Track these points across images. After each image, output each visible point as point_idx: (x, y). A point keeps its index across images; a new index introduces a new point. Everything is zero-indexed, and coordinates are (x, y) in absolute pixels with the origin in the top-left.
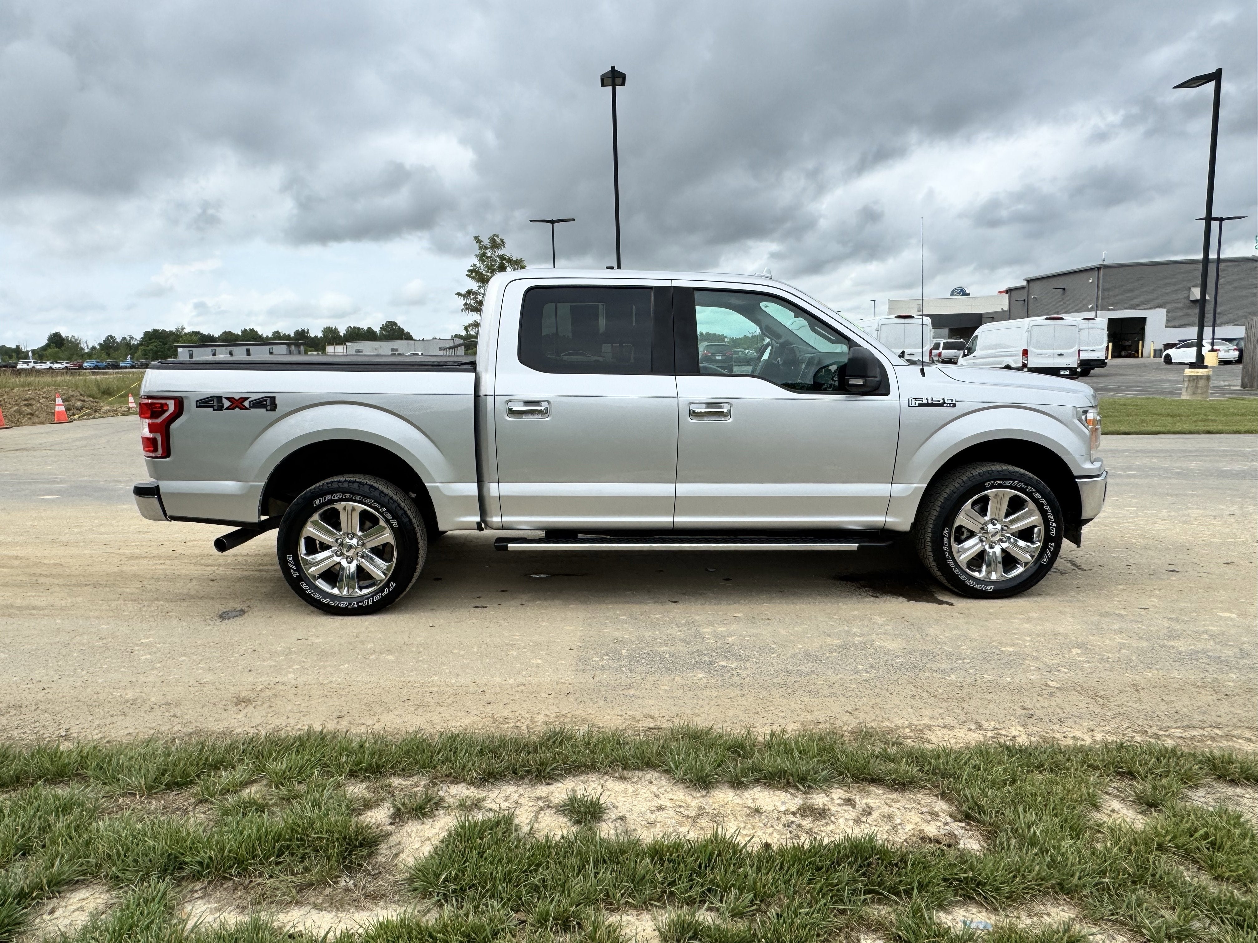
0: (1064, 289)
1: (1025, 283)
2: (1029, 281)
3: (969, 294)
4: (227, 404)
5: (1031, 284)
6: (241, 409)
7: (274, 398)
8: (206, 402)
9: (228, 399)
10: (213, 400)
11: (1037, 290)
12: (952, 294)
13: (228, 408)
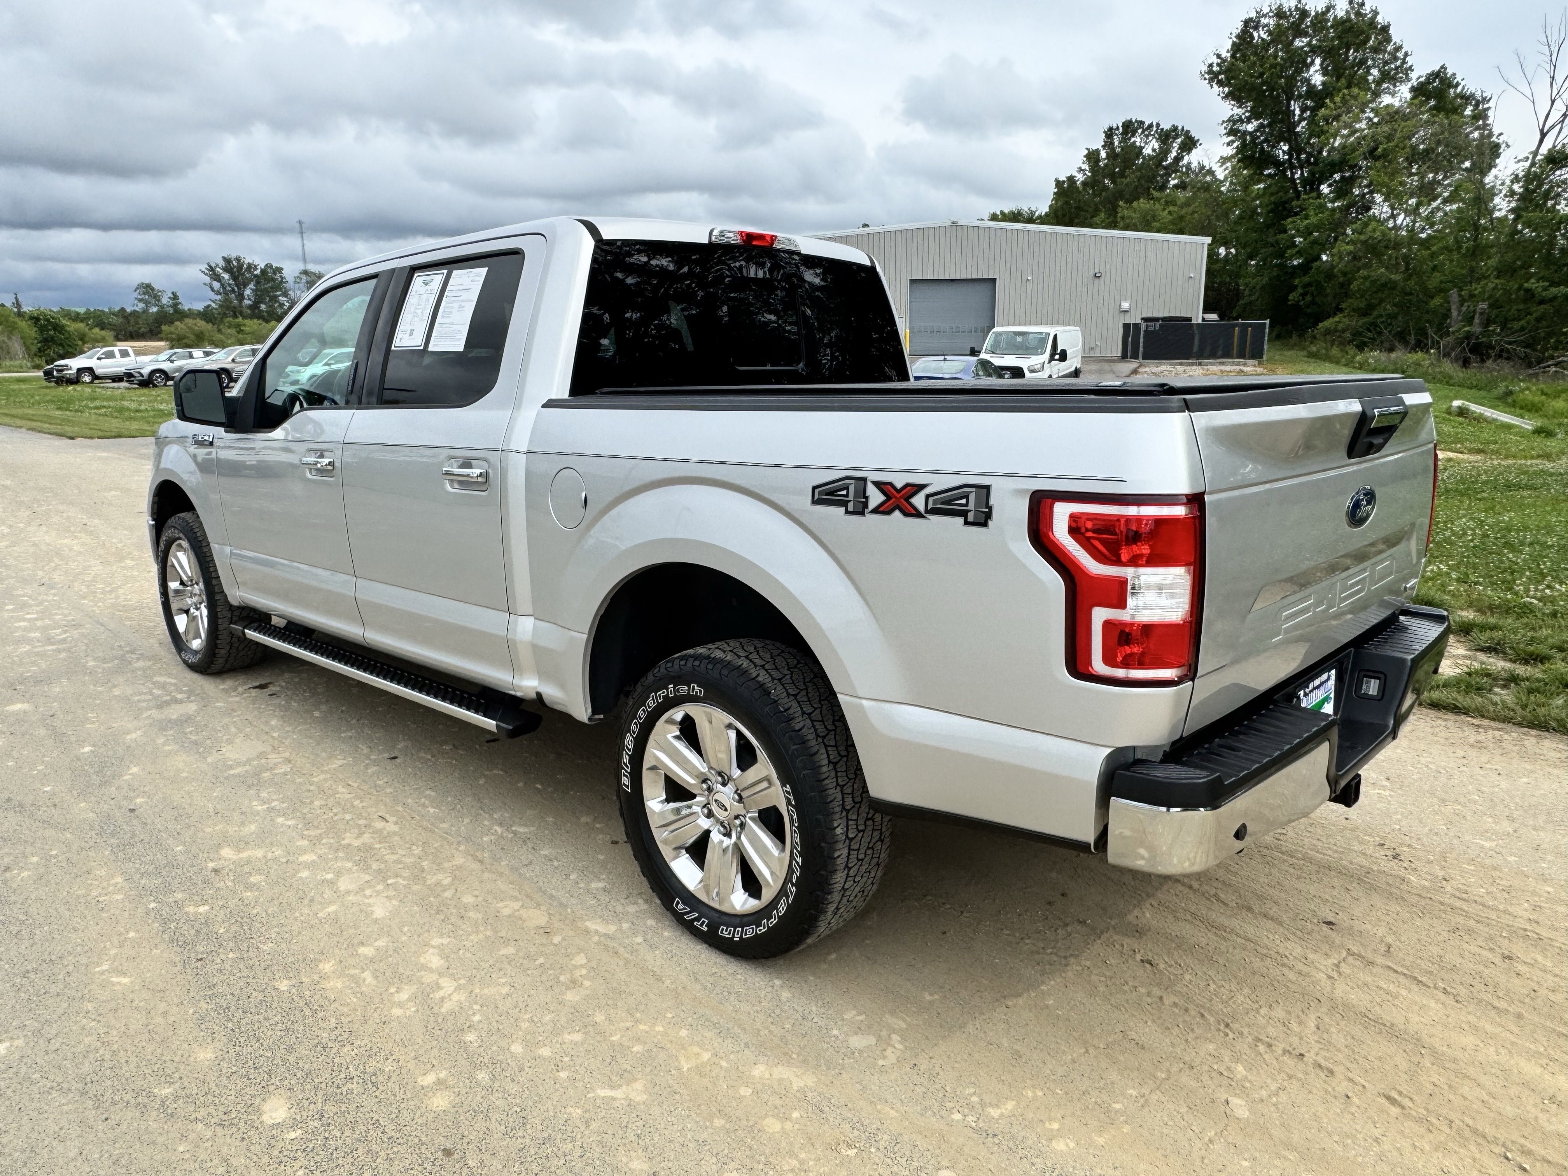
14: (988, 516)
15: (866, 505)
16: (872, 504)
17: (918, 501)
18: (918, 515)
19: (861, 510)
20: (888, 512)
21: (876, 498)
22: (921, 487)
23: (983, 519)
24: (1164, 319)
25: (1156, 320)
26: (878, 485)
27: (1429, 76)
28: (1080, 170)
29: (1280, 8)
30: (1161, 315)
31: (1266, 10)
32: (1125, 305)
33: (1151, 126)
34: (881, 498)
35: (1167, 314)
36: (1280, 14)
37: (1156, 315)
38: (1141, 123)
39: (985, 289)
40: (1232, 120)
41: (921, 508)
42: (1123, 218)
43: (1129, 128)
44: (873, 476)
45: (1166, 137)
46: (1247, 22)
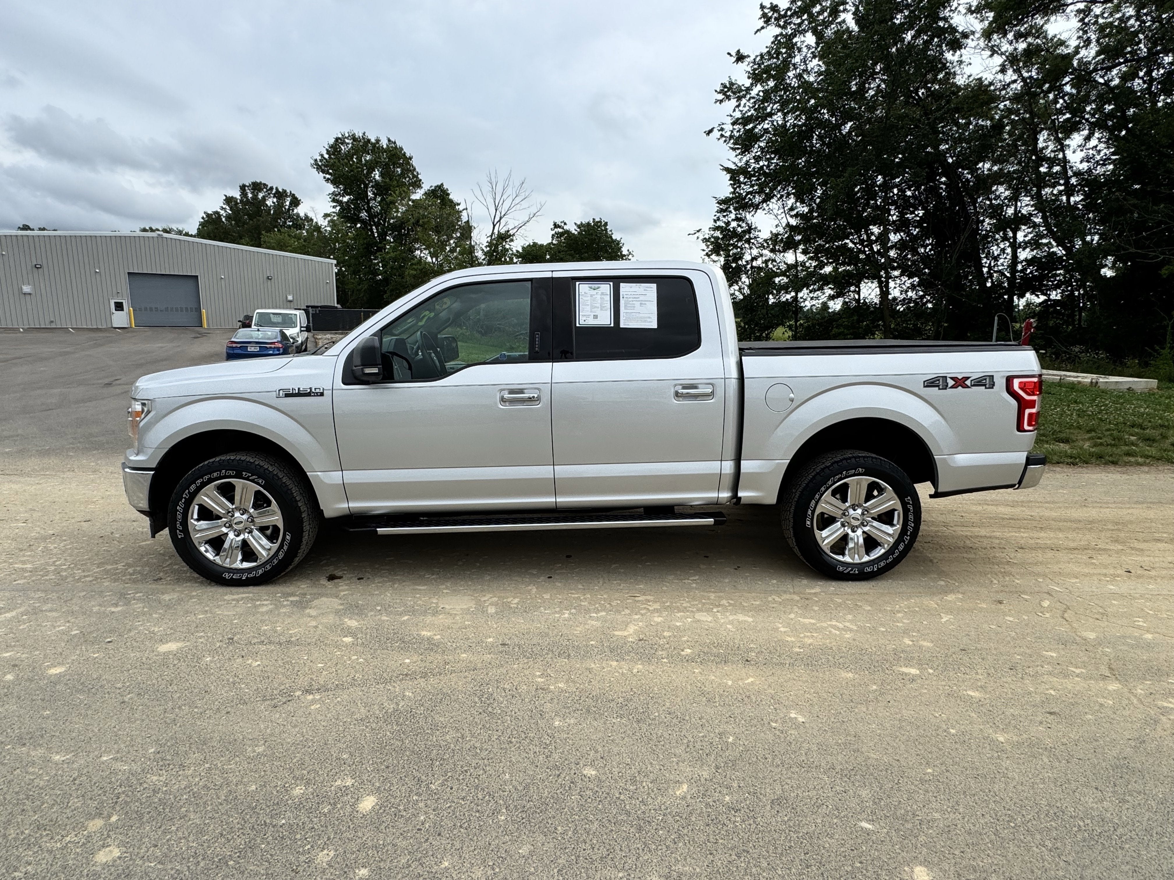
14: (994, 385)
15: (947, 386)
16: (950, 385)
17: (968, 383)
18: (968, 387)
19: (945, 387)
20: (956, 387)
21: (951, 383)
22: (968, 378)
23: (992, 385)
24: (321, 307)
25: (317, 307)
26: (952, 378)
27: (436, 187)
28: (222, 208)
29: (354, 135)
30: (319, 304)
31: (347, 135)
32: (290, 298)
33: (271, 188)
34: (953, 383)
35: (323, 304)
36: (354, 138)
37: (316, 304)
38: (265, 185)
39: (191, 283)
40: (333, 193)
41: (969, 385)
42: (265, 242)
43: (257, 187)
44: (949, 375)
45: (281, 195)
46: (337, 139)
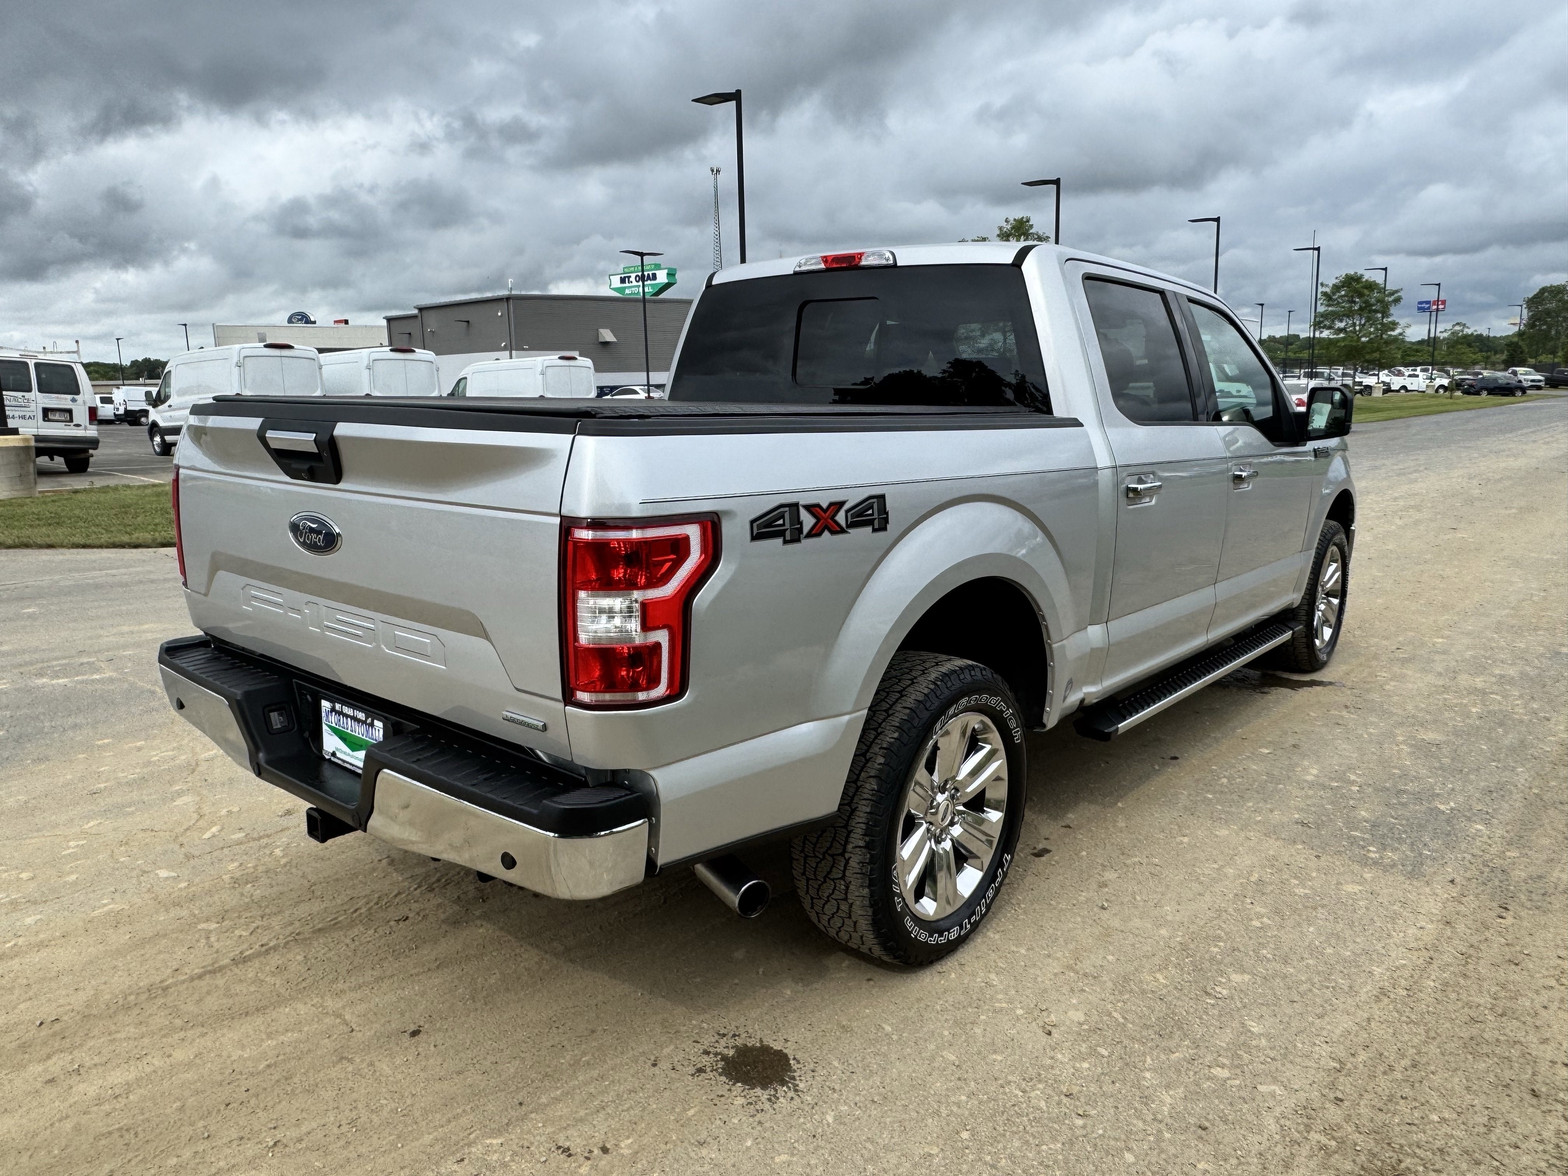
0: (468, 322)
1: (416, 312)
2: (421, 309)
3: (314, 322)
4: (808, 521)
5: (425, 313)
6: (833, 532)
7: (882, 498)
8: (769, 524)
9: (809, 508)
10: (782, 516)
11: (432, 322)
12: (290, 321)
13: (810, 535)
